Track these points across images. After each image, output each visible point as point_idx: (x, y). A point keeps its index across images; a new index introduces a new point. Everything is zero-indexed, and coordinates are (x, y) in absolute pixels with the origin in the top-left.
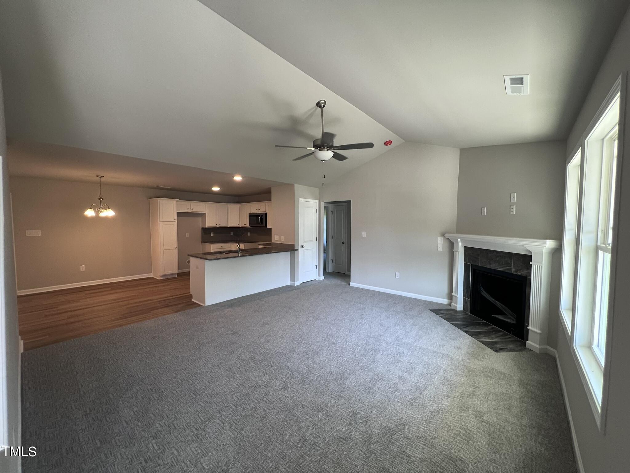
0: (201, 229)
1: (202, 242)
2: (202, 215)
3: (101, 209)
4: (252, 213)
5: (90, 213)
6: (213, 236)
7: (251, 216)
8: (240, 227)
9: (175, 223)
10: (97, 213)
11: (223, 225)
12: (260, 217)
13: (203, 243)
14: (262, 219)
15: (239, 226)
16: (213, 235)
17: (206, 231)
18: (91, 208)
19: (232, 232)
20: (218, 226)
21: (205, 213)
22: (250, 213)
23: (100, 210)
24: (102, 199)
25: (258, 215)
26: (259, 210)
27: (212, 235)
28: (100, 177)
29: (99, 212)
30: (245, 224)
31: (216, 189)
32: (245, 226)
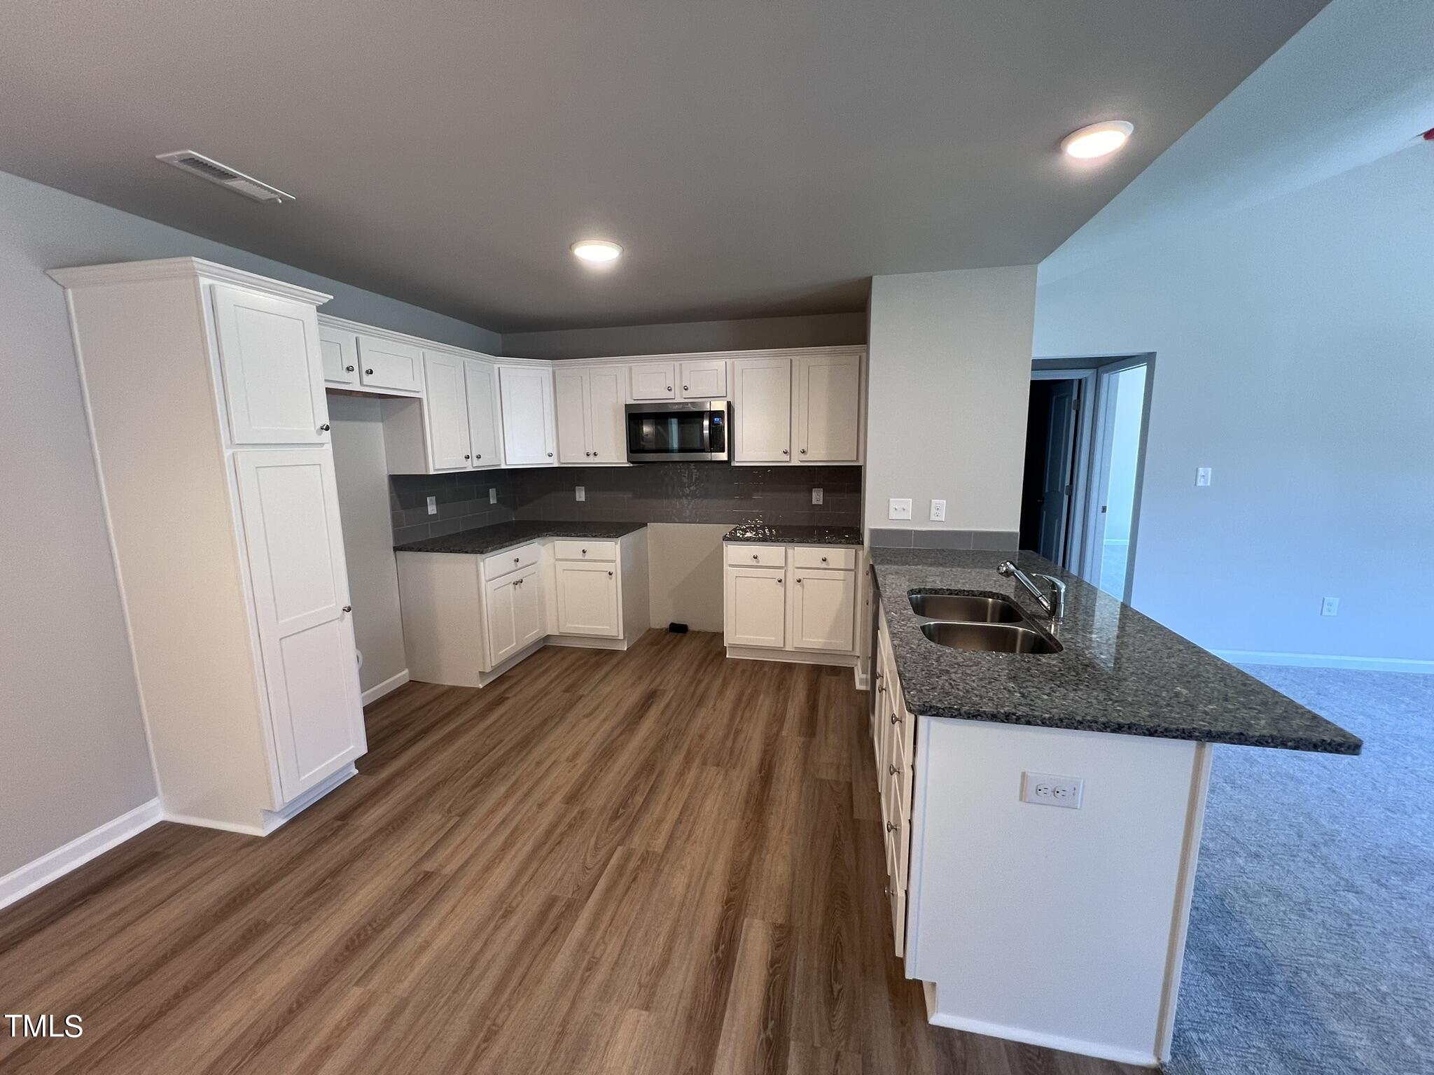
0: (386, 480)
1: (396, 549)
4: (637, 402)
6: (435, 512)
7: (635, 416)
8: (555, 466)
9: (325, 455)
11: (488, 460)
12: (706, 422)
13: (399, 553)
14: (715, 428)
16: (434, 507)
17: (405, 491)
20: (471, 465)
21: (420, 399)
22: (627, 402)
27: (432, 508)
30: (594, 451)
32: (593, 460)
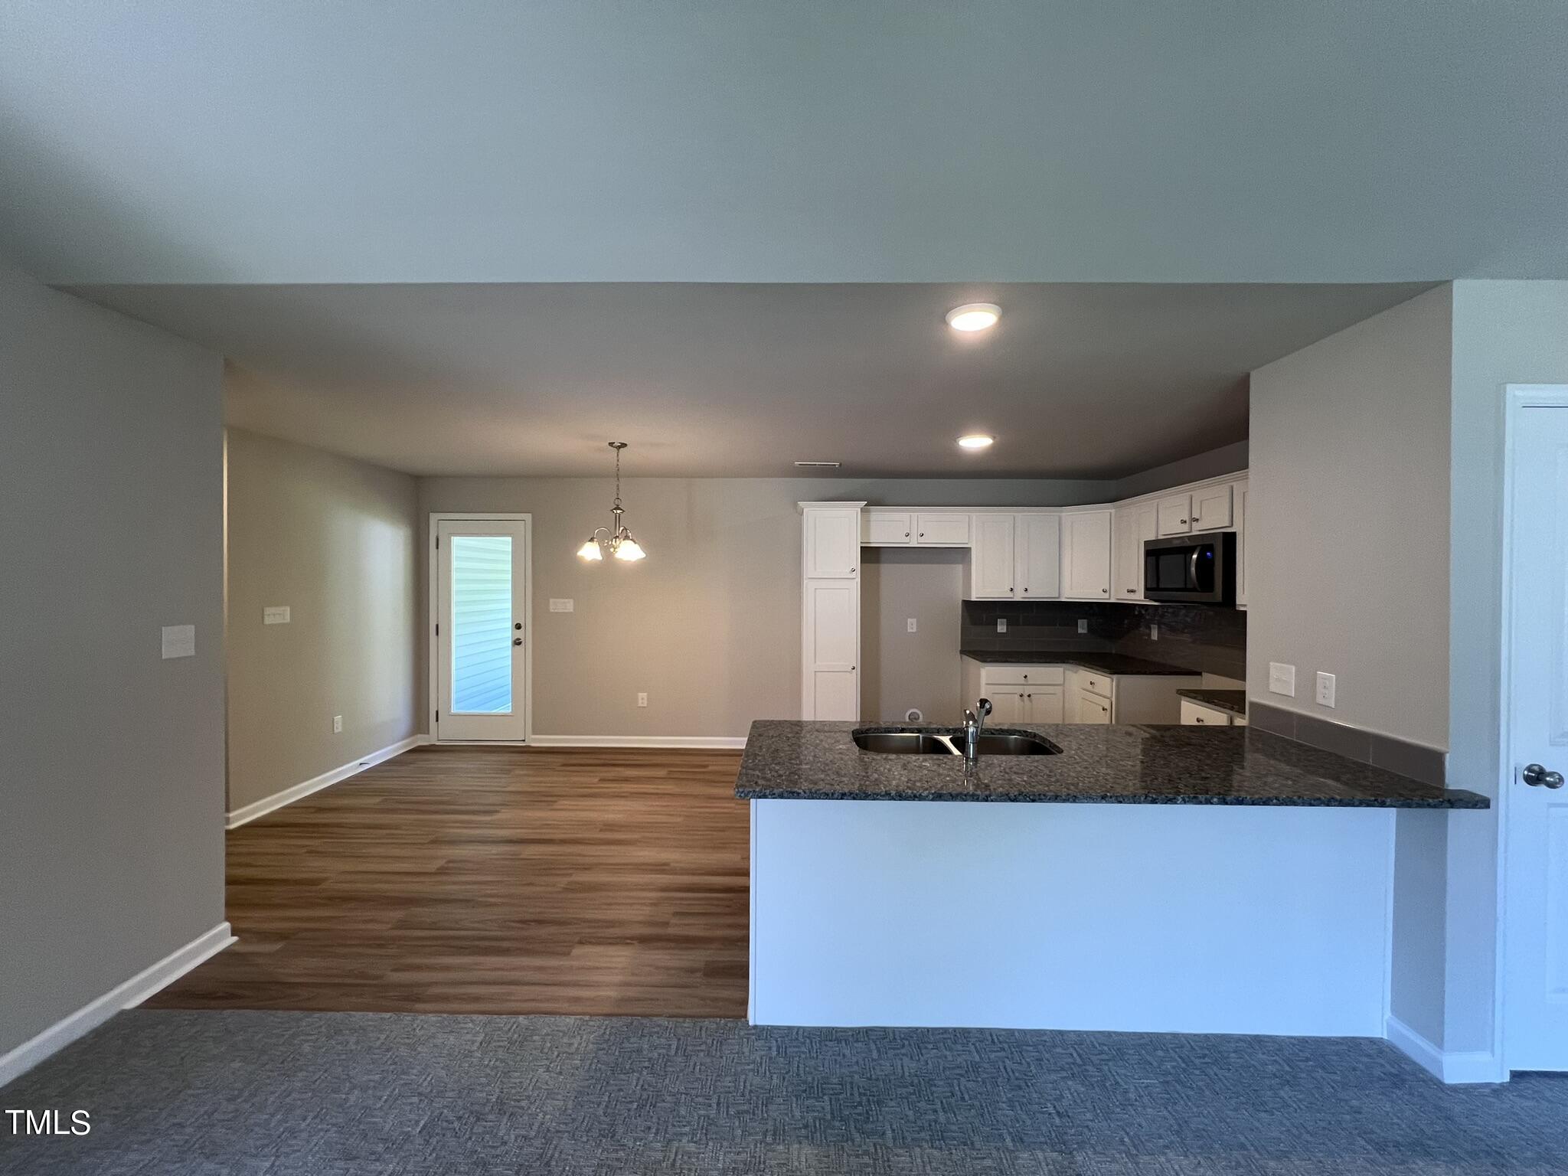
0: (960, 604)
1: (960, 653)
2: (959, 555)
3: (616, 542)
4: (1159, 538)
5: (590, 552)
6: (1005, 631)
7: (1156, 553)
8: (1113, 600)
9: (855, 584)
10: (607, 551)
11: (1040, 591)
12: (1195, 556)
13: (965, 657)
14: (1205, 565)
15: (1106, 596)
16: (1005, 628)
17: (979, 613)
18: (592, 540)
19: (1085, 621)
20: (1019, 596)
21: (970, 548)
22: (1152, 537)
23: (614, 543)
24: (619, 511)
25: (1188, 543)
26: (1194, 523)
27: (1002, 628)
28: (619, 448)
29: (612, 550)
30: (1131, 588)
31: (975, 443)
32: (1132, 596)
